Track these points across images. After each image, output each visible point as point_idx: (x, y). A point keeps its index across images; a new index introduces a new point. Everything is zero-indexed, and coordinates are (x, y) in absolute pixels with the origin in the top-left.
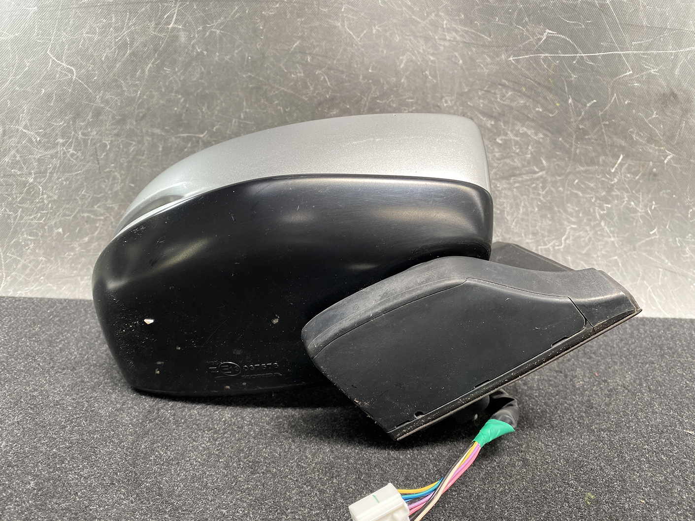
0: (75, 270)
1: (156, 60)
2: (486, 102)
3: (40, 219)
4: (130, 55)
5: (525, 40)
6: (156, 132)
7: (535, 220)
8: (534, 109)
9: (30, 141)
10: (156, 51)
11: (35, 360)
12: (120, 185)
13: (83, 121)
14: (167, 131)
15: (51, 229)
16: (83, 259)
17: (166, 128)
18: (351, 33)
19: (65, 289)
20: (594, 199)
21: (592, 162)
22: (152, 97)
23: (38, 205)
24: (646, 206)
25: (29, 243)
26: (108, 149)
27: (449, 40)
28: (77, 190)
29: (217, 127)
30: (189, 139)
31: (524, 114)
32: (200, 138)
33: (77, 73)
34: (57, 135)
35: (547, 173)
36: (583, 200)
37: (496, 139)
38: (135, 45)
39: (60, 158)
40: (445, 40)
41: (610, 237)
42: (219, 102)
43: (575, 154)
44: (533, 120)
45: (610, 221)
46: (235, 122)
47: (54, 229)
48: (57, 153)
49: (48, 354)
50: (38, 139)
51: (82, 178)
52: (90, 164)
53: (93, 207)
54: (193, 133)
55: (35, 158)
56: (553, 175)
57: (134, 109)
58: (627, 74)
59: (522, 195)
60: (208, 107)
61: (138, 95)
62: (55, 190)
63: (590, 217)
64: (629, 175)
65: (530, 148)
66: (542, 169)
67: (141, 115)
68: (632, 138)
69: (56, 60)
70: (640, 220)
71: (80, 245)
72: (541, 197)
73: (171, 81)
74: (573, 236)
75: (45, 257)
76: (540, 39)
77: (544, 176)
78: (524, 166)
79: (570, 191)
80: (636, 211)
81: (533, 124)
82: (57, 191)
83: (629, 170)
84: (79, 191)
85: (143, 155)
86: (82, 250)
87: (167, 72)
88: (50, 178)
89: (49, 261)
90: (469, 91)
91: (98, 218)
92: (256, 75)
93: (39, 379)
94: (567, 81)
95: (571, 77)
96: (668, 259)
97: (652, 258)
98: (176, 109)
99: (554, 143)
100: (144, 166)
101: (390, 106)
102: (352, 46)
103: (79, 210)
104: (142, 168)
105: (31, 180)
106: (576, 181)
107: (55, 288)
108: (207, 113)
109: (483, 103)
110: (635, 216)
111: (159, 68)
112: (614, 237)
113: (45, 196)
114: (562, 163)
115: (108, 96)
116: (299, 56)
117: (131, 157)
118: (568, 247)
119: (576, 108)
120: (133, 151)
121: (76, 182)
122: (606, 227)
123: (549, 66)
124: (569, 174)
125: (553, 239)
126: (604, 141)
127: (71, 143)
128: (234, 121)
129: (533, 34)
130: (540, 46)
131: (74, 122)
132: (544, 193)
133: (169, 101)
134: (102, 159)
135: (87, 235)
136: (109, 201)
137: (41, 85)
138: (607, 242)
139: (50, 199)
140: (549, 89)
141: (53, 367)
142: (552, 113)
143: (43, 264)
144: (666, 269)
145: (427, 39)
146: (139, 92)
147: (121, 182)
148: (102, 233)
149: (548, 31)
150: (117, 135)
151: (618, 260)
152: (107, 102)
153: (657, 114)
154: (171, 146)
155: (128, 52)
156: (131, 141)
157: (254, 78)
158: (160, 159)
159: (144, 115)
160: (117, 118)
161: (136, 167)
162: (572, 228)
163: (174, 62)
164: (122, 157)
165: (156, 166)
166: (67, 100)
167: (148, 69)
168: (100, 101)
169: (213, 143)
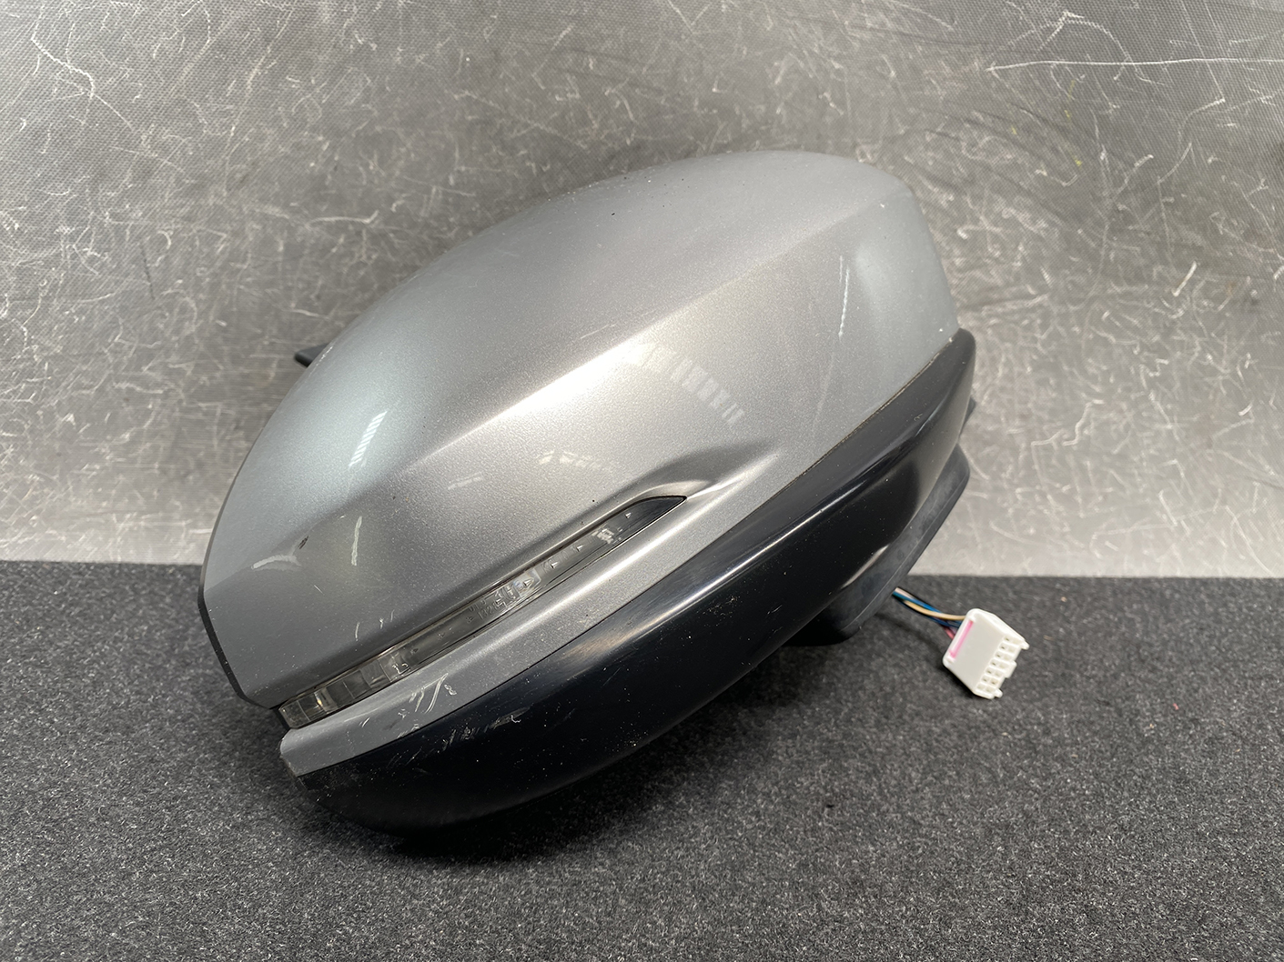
1: (269, 59)
2: (939, 157)
4: (213, 48)
5: (1021, 31)
6: (270, 213)
7: (1026, 391)
8: (1032, 171)
10: (268, 41)
11: (41, 711)
12: (196, 323)
13: (115, 188)
14: (295, 211)
15: (50, 415)
16: (121, 478)
17: (292, 204)
18: (678, 11)
19: (85, 540)
20: (1138, 349)
21: (1138, 277)
22: (262, 139)
23: (21, 366)
24: (1234, 362)
25: (4, 444)
26: (168, 248)
27: (871, 29)
28: (105, 333)
29: (400, 202)
30: (339, 228)
31: (1011, 181)
32: (363, 225)
33: (97, 84)
34: (57, 218)
35: (1051, 298)
36: (1118, 351)
37: (956, 231)
38: (224, 27)
39: (65, 268)
40: (863, 28)
41: (1165, 422)
42: (403, 150)
43: (1107, 262)
44: (1028, 194)
45: (1166, 390)
46: (437, 193)
47: (58, 416)
48: (58, 255)
49: (69, 694)
50: (17, 226)
51: (114, 308)
52: (130, 279)
53: (138, 368)
54: (349, 216)
55: (10, 267)
56: (1062, 303)
57: (224, 164)
58: (1215, 103)
59: (1003, 340)
60: (381, 163)
61: (232, 134)
62: (58, 334)
63: (1130, 384)
64: (1205, 303)
65: (1021, 248)
66: (1042, 290)
67: (238, 176)
68: (1216, 231)
69: (52, 57)
70: (1222, 388)
71: (113, 449)
72: (1039, 346)
73: (301, 107)
74: (1095, 420)
75: (38, 475)
76: (1050, 30)
77: (1046, 304)
78: (1008, 284)
79: (1094, 333)
80: (1214, 372)
81: (1029, 202)
82: (60, 337)
83: (1206, 293)
84: (108, 336)
85: (244, 261)
86: (120, 460)
87: (293, 86)
88: (45, 308)
89: (49, 482)
90: (907, 133)
91: (151, 392)
92: (481, 96)
93: (56, 756)
94: (1099, 117)
95: (1108, 108)
96: (1270, 463)
97: (1241, 463)
98: (312, 164)
100: (247, 285)
102: (678, 38)
103: (110, 375)
104: (242, 287)
106: (1106, 314)
107: (63, 538)
109: (933, 158)
110: (1213, 382)
111: (275, 76)
112: (1172, 421)
113: (35, 347)
114: (1080, 279)
115: (166, 136)
116: (570, 58)
117: (218, 264)
118: (1086, 443)
119: (1113, 169)
120: (222, 253)
121: (103, 317)
122: (1158, 404)
123: (1066, 85)
124: (1093, 300)
125: (1059, 428)
126: (1163, 237)
127: (89, 235)
128: (434, 190)
129: (1039, 20)
130: (1050, 44)
131: (94, 190)
132: (1044, 337)
133: (298, 147)
134: (157, 268)
135: (127, 427)
136: (174, 358)
137: (20, 111)
138: (1158, 433)
139: (45, 354)
140: (1063, 131)
141: (82, 727)
142: (1067, 180)
143: (35, 489)
144: (1265, 483)
145: (828, 25)
146: (233, 128)
148: (160, 423)
149: (1067, 13)
150: (189, 219)
151: (1179, 467)
152: (164, 149)
153: (1265, 184)
154: (303, 241)
155: (208, 41)
156: (219, 231)
157: (477, 102)
158: (280, 269)
159: (244, 177)
160: (187, 181)
161: (230, 286)
162: (1096, 406)
163: (307, 66)
164: (198, 266)
165: (271, 284)
166: (78, 143)
167: (251, 78)
168: (149, 147)
169: (392, 235)
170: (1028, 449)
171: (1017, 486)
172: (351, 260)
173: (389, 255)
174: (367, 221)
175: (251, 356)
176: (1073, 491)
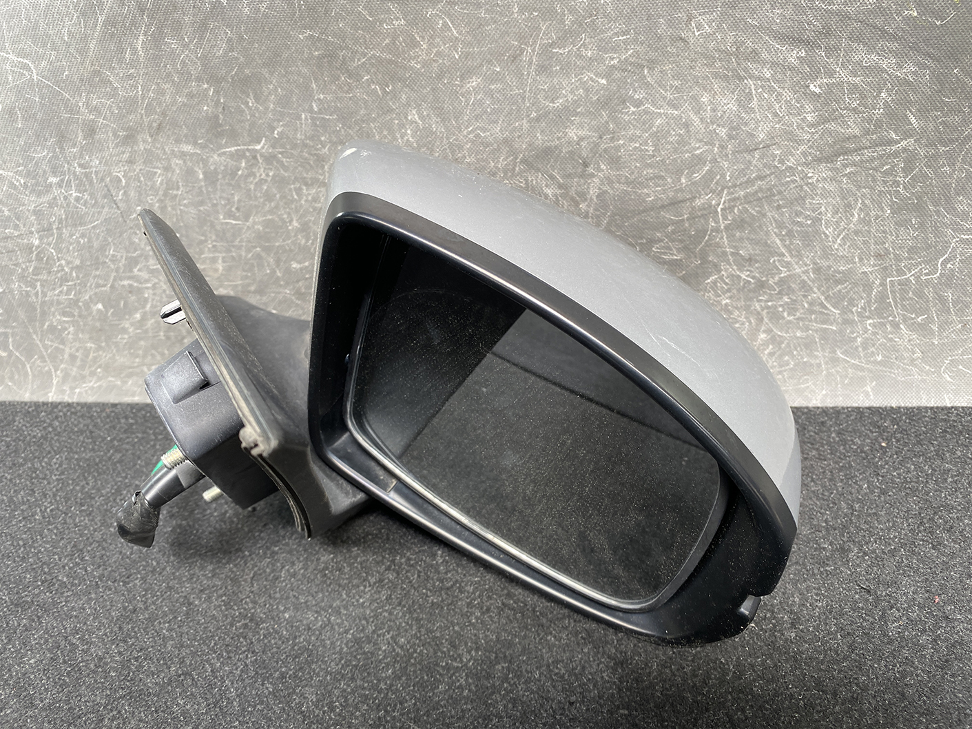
0: (137, 357)
1: (148, 26)
2: (789, 13)
3: (68, 293)
4: (105, 25)
6: (185, 150)
8: (899, 13)
9: (12, 186)
13: (74, 145)
14: (203, 147)
15: (87, 305)
16: (142, 343)
17: (199, 142)
22: (163, 93)
23: (59, 275)
25: (67, 325)
26: (124, 184)
28: (103, 249)
29: (280, 129)
30: (239, 156)
31: (875, 27)
32: (256, 151)
33: (36, 68)
34: (45, 172)
35: (918, 141)
37: (807, 86)
39: (62, 206)
42: (271, 87)
44: (894, 38)
46: (306, 118)
47: (92, 306)
48: (55, 198)
50: (22, 181)
51: (103, 231)
52: (106, 209)
53: (131, 271)
54: (244, 145)
55: (29, 211)
56: (931, 144)
57: (142, 116)
59: (859, 187)
60: (257, 99)
61: (141, 93)
62: (73, 253)
65: (883, 95)
66: (907, 134)
67: (155, 125)
71: (132, 324)
72: (901, 189)
73: (183, 62)
75: (93, 343)
77: (911, 148)
78: (867, 132)
81: (895, 46)
82: (76, 254)
84: (105, 250)
85: (178, 189)
86: (138, 331)
87: (173, 46)
88: (60, 235)
89: (100, 347)
91: (144, 286)
98: (205, 108)
99: (939, 79)
100: (185, 206)
101: (580, 56)
103: (115, 276)
104: (182, 208)
105: (37, 242)
107: (119, 383)
108: (257, 109)
111: (157, 39)
114: (955, 120)
115: (95, 101)
117: (161, 193)
118: (949, 276)
120: (161, 184)
121: (98, 239)
125: (919, 264)
127: (69, 181)
128: (303, 116)
131: (61, 148)
132: (908, 180)
133: (190, 96)
134: (121, 200)
135: (136, 310)
139: (71, 266)
142: (942, 19)
143: (94, 352)
146: (140, 87)
150: (131, 162)
152: (96, 110)
154: (215, 169)
155: (100, 19)
156: (154, 168)
157: (319, 39)
158: (205, 192)
159: (159, 125)
160: (121, 134)
161: (174, 209)
162: (961, 240)
163: (178, 26)
164: (148, 195)
165: (202, 203)
166: (39, 116)
167: (140, 46)
168: (87, 111)
169: (280, 156)
170: (883, 284)
171: (869, 318)
172: (254, 179)
173: (282, 172)
174: (258, 147)
175: (203, 256)
176: (930, 320)
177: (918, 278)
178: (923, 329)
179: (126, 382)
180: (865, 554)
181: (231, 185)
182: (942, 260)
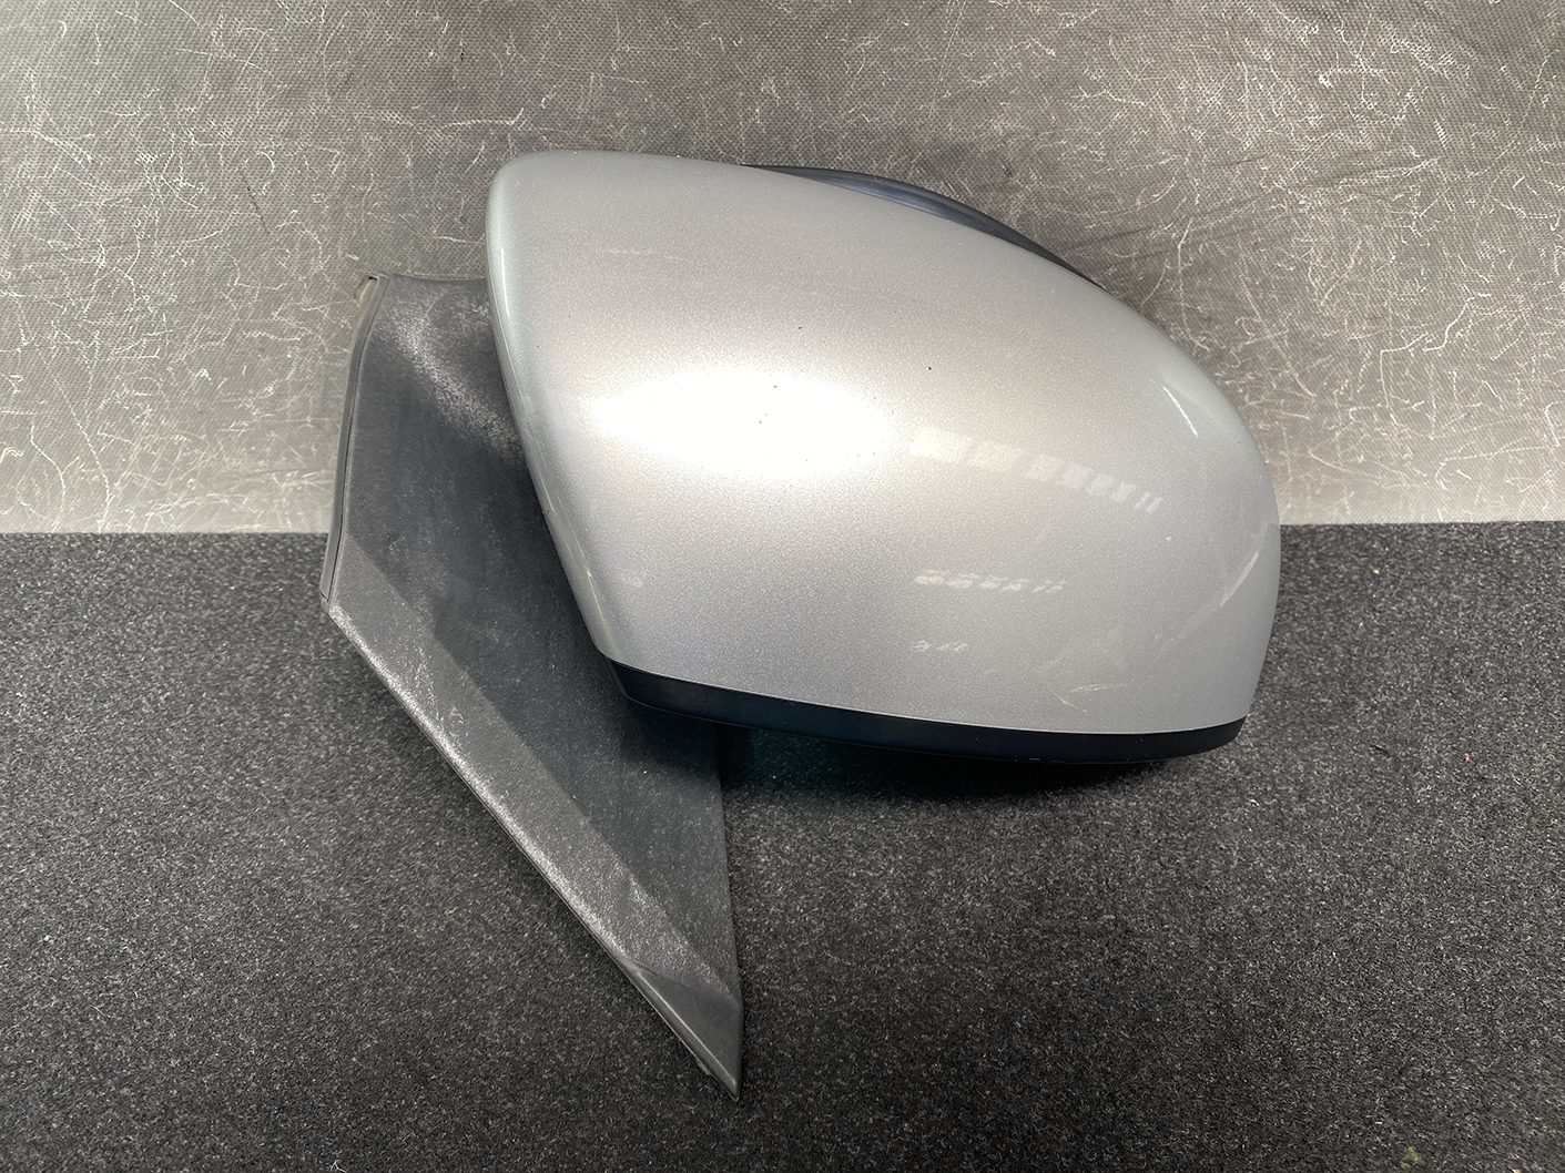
0: (261, 458)
3: (150, 350)
9: (69, 164)
99: (1481, 79)
101: (1026, 13)
105: (102, 263)
108: (518, 61)
147: (326, 253)
177: (1418, 350)
178: (1418, 420)
179: (239, 501)
180: (1374, 707)
181: (457, 180)
182: (1450, 325)
